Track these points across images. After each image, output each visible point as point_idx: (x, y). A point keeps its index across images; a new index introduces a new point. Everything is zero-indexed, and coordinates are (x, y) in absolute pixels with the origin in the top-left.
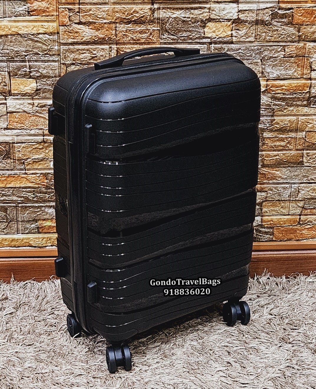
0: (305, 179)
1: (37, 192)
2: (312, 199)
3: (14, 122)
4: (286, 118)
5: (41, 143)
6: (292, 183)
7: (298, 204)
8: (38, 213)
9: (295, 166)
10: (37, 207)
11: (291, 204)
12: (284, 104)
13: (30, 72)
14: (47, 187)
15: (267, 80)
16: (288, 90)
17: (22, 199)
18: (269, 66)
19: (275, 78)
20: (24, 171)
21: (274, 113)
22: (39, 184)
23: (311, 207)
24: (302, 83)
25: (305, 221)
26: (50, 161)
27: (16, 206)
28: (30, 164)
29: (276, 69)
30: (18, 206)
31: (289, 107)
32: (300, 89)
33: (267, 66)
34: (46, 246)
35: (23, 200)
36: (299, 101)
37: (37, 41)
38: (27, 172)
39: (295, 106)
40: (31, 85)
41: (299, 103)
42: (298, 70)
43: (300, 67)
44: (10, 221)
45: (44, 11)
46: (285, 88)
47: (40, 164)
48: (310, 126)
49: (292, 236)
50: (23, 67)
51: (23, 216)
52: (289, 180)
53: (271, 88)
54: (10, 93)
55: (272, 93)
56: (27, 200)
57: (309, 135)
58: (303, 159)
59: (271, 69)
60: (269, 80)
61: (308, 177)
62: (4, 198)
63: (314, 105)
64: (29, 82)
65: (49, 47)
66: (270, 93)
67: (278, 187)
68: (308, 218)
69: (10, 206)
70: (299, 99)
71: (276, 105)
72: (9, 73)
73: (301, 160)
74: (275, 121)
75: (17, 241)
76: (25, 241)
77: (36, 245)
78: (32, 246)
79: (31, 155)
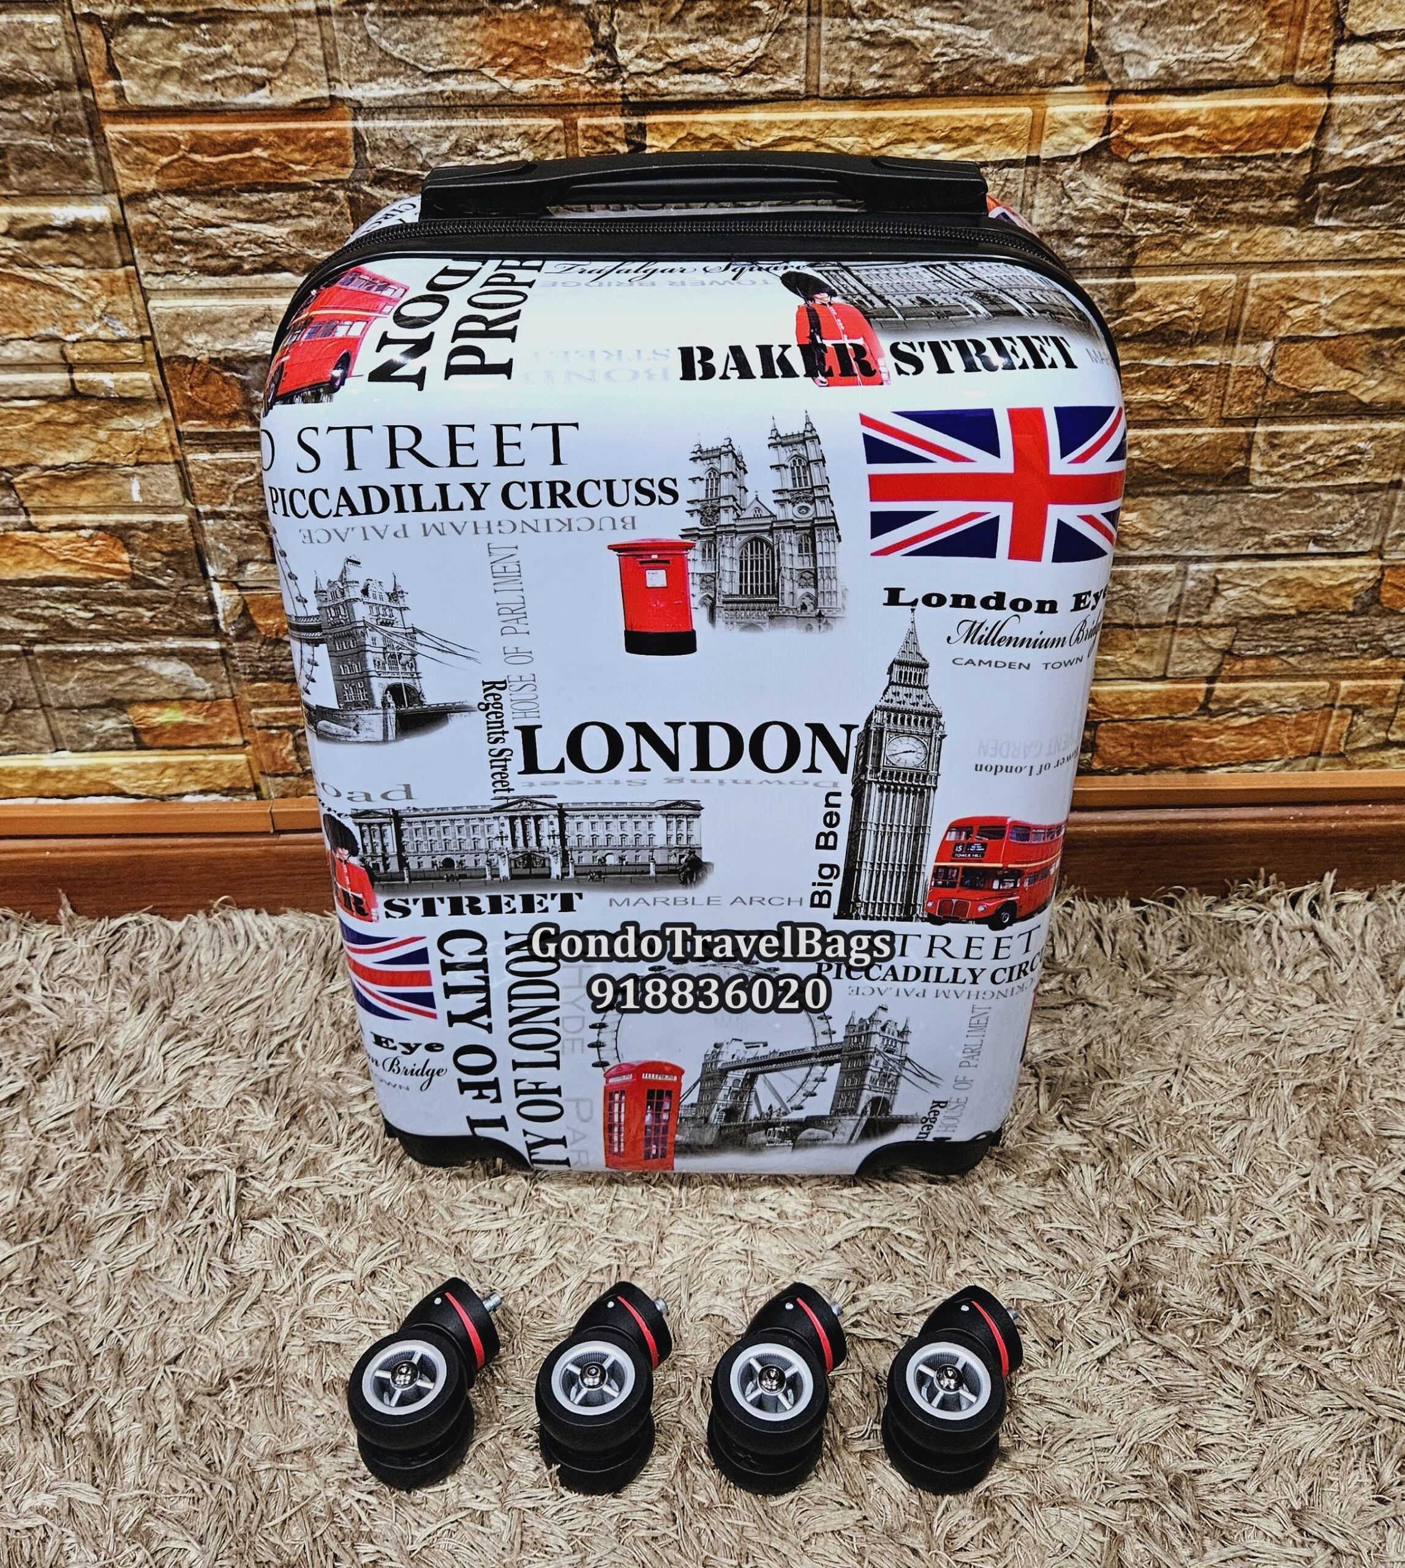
0: (1251, 541)
1: (99, 600)
2: (1272, 618)
4: (1190, 278)
5: (64, 398)
6: (1189, 559)
7: (1208, 639)
8: (122, 679)
9: (1210, 488)
10: (109, 655)
11: (1177, 640)
12: (1187, 211)
14: (135, 581)
15: (1113, 96)
16: (1211, 146)
17: (41, 626)
18: (1124, 20)
19: (1153, 85)
20: (23, 518)
21: (1133, 256)
22: (98, 568)
23: (1262, 651)
24: (1284, 109)
25: (1230, 700)
26: (127, 476)
27: (26, 653)
28: (38, 487)
29: (1160, 37)
30: (32, 653)
31: (1207, 226)
32: (1272, 137)
33: (1116, 19)
34: (180, 795)
35: (43, 632)
36: (1259, 197)
38: (33, 519)
39: (1239, 223)
41: (1259, 206)
42: (1272, 41)
43: (1281, 24)
44: (15, 707)
46: (1199, 134)
47: (83, 488)
48: (1299, 313)
49: (1172, 753)
51: (62, 688)
52: (1177, 547)
53: (1129, 137)
55: (1132, 159)
56: (64, 630)
57: (1287, 354)
58: (1248, 458)
59: (1134, 36)
60: (1122, 97)
61: (1261, 532)
63: (1328, 215)
66: (1120, 160)
67: (1128, 573)
68: (1244, 691)
70: (1259, 188)
71: (1147, 218)
73: (1241, 464)
74: (1136, 296)
75: (59, 775)
76: (92, 776)
77: (141, 792)
78: (123, 794)
79: (36, 452)
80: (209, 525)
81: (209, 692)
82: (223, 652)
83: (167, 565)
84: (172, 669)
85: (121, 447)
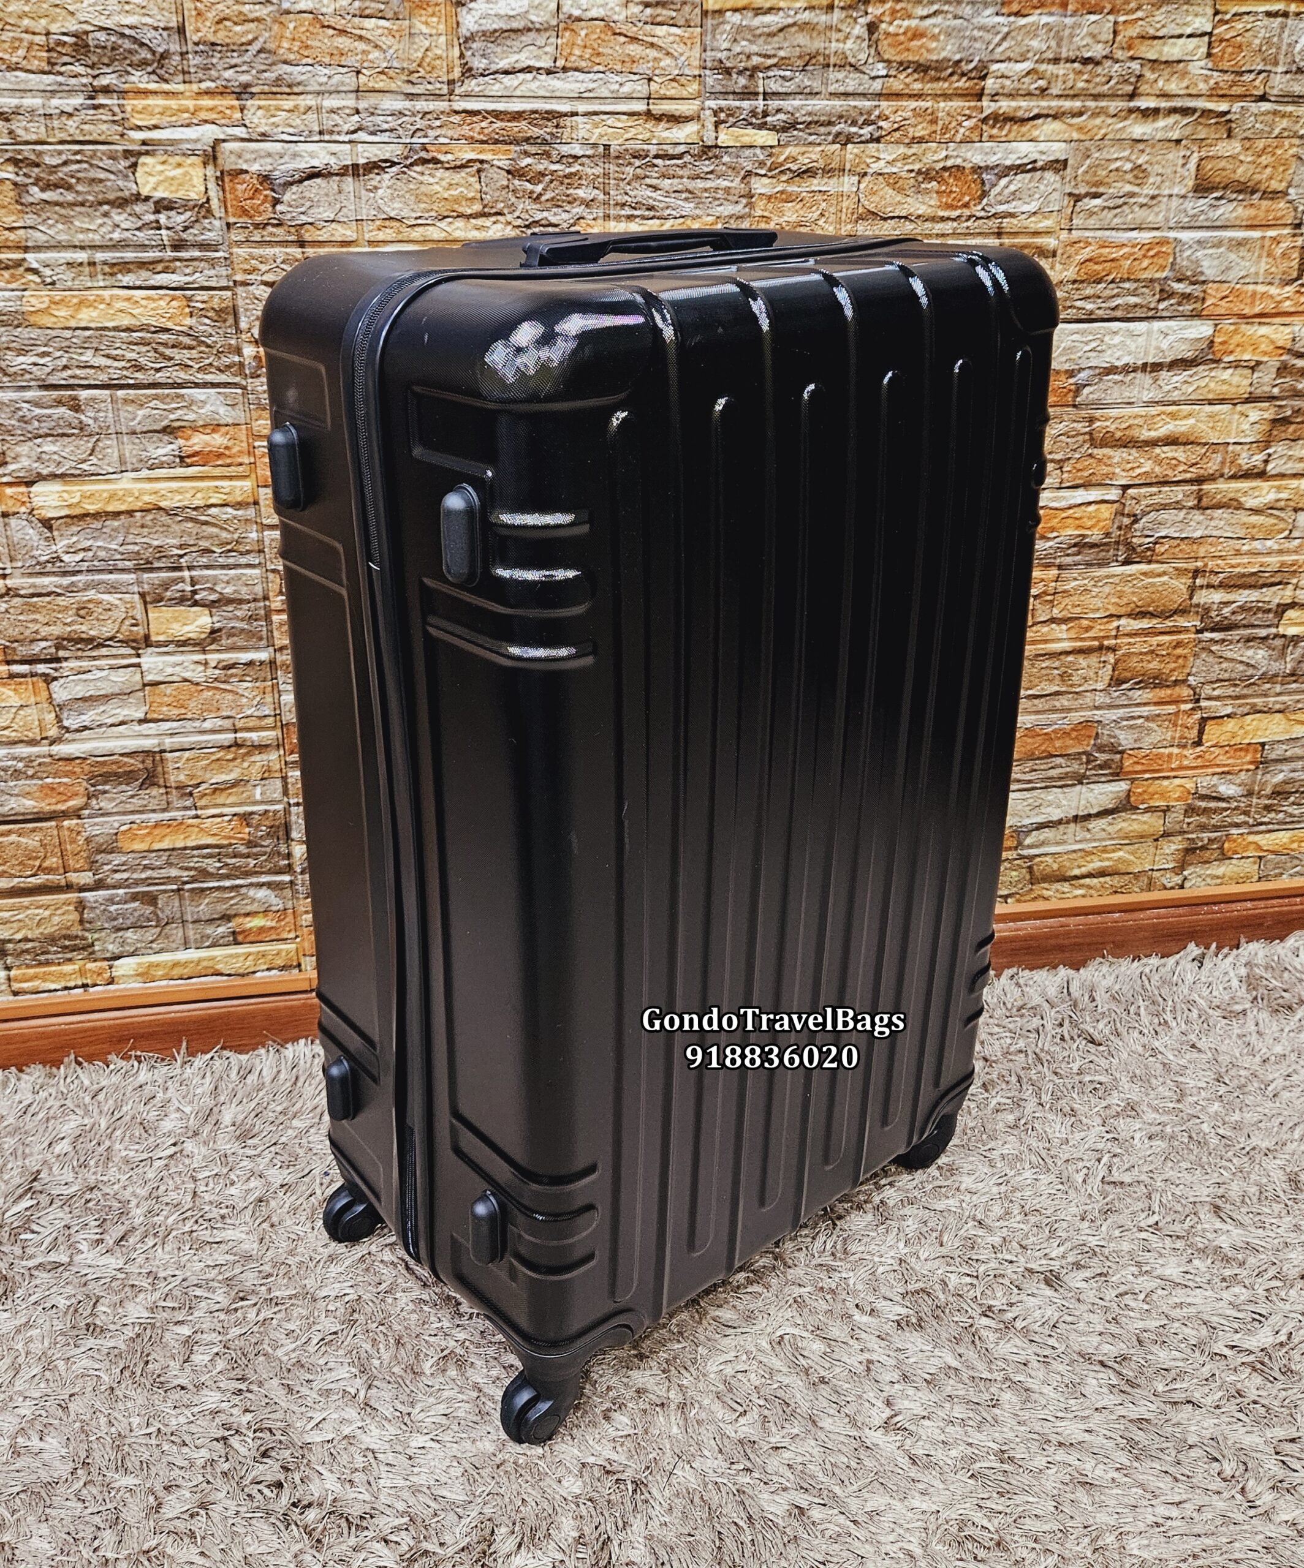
1: (227, 856)
3: (161, 704)
5: (229, 747)
8: (232, 902)
10: (227, 888)
13: (194, 592)
14: (250, 844)
17: (192, 873)
20: (194, 812)
22: (230, 838)
26: (255, 786)
27: (179, 890)
28: (206, 794)
30: (184, 889)
34: (255, 972)
35: (192, 876)
37: (206, 523)
38: (199, 812)
40: (200, 622)
44: (167, 924)
45: (220, 456)
47: (230, 794)
50: (176, 581)
51: (196, 910)
54: (147, 642)
56: (204, 874)
62: (149, 873)
64: (192, 615)
65: (236, 536)
69: (165, 891)
72: (143, 595)
75: (185, 964)
76: (205, 964)
77: (232, 972)
78: (222, 974)
79: (208, 776)
80: (294, 809)
81: (281, 907)
82: (291, 882)
83: (268, 834)
84: (262, 893)
85: (255, 772)
